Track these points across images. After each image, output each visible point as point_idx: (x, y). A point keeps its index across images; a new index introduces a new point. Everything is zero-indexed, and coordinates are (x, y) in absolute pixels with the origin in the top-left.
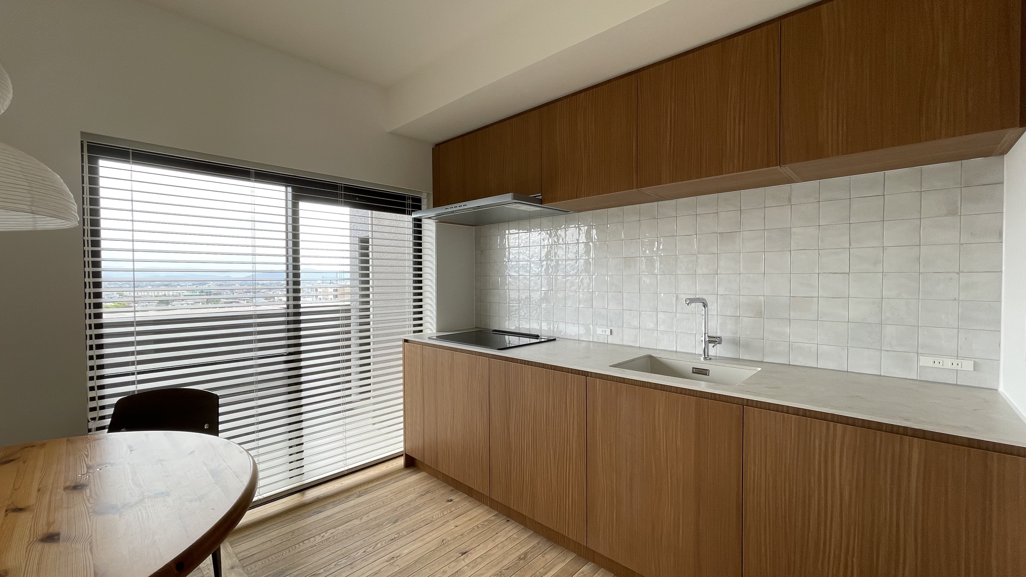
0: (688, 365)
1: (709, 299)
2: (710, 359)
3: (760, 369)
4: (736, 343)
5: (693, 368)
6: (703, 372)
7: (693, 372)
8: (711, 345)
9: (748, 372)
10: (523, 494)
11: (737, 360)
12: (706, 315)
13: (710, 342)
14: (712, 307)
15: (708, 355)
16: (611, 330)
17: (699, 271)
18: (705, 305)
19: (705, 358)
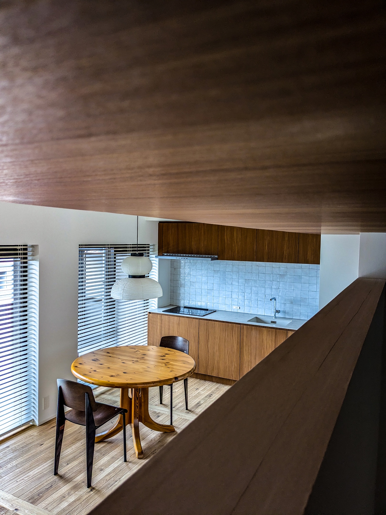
0: (270, 320)
1: (277, 297)
2: (276, 318)
3: (291, 321)
4: (284, 312)
5: (271, 321)
6: (274, 322)
7: (271, 323)
8: (277, 313)
9: (288, 322)
10: (214, 368)
11: (285, 318)
12: (276, 303)
13: (277, 312)
14: (277, 300)
15: (276, 317)
16: (239, 307)
17: (273, 287)
18: (275, 300)
19: (275, 318)
